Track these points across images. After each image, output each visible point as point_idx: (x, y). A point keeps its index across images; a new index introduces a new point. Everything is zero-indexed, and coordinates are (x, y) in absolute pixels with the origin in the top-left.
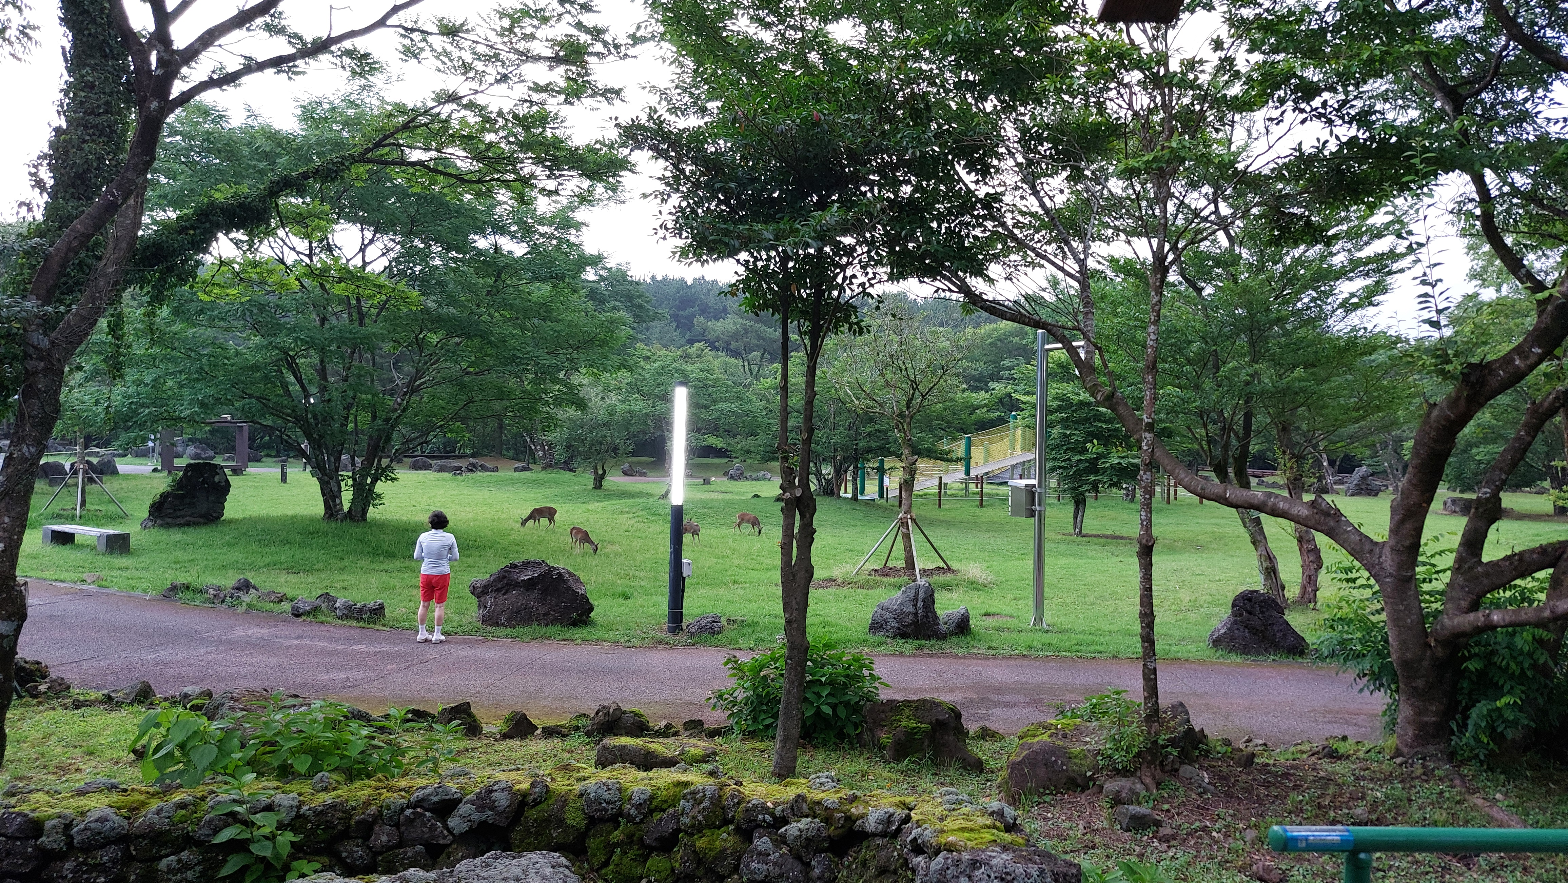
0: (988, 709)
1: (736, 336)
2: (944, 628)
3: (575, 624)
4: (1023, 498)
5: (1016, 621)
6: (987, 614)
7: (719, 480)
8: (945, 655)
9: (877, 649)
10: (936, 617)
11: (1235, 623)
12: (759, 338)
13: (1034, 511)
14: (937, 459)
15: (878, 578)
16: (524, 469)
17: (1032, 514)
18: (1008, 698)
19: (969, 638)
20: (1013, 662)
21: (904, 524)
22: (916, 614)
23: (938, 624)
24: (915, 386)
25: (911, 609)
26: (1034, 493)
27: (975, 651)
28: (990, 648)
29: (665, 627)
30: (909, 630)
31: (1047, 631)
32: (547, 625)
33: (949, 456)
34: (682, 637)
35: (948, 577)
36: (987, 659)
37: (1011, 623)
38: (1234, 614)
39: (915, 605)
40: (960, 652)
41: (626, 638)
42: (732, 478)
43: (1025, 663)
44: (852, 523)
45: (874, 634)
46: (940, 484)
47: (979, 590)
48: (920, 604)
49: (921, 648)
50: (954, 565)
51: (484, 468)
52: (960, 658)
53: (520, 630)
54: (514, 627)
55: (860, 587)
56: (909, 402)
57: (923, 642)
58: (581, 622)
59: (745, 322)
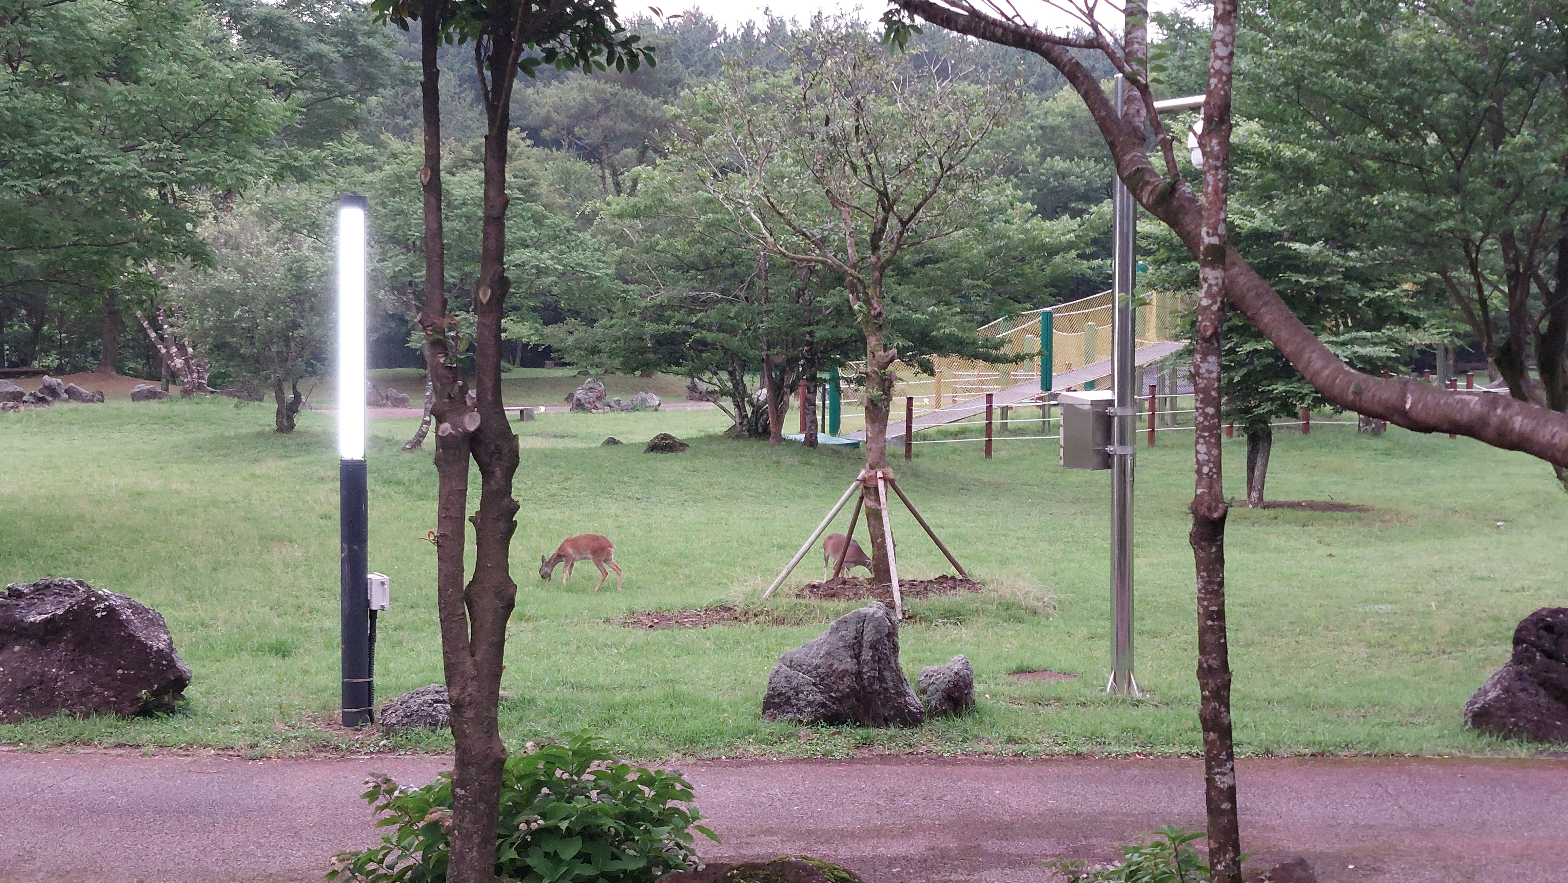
0: (973, 870)
1: (584, 114)
2: (915, 700)
3: (146, 711)
4: (1089, 430)
5: (1076, 684)
6: (1021, 671)
7: (553, 411)
8: (914, 758)
9: (776, 748)
10: (900, 680)
11: (1520, 676)
12: (631, 115)
13: (1110, 456)
14: (977, 356)
15: (814, 602)
16: (151, 395)
17: (1106, 462)
18: (1021, 846)
19: (969, 721)
20: (1052, 770)
21: (869, 490)
22: (859, 674)
23: (903, 694)
24: (886, 201)
25: (849, 664)
26: (1109, 419)
27: (981, 747)
28: (1011, 740)
29: (338, 713)
30: (844, 708)
31: (1137, 704)
32: (86, 716)
33: (1002, 351)
34: (369, 735)
35: (961, 597)
36: (999, 762)
37: (1065, 687)
38: (1518, 659)
39: (857, 656)
40: (946, 750)
41: (249, 740)
42: (580, 406)
43: (1078, 770)
44: (800, 490)
45: (773, 717)
46: (989, 409)
47: (1021, 621)
48: (867, 655)
49: (867, 743)
50: (976, 572)
51: (72, 394)
52: (945, 763)
53: (33, 727)
54: (18, 720)
55: (780, 621)
56: (877, 235)
57: (873, 732)
58: (160, 707)
59: (602, 86)
